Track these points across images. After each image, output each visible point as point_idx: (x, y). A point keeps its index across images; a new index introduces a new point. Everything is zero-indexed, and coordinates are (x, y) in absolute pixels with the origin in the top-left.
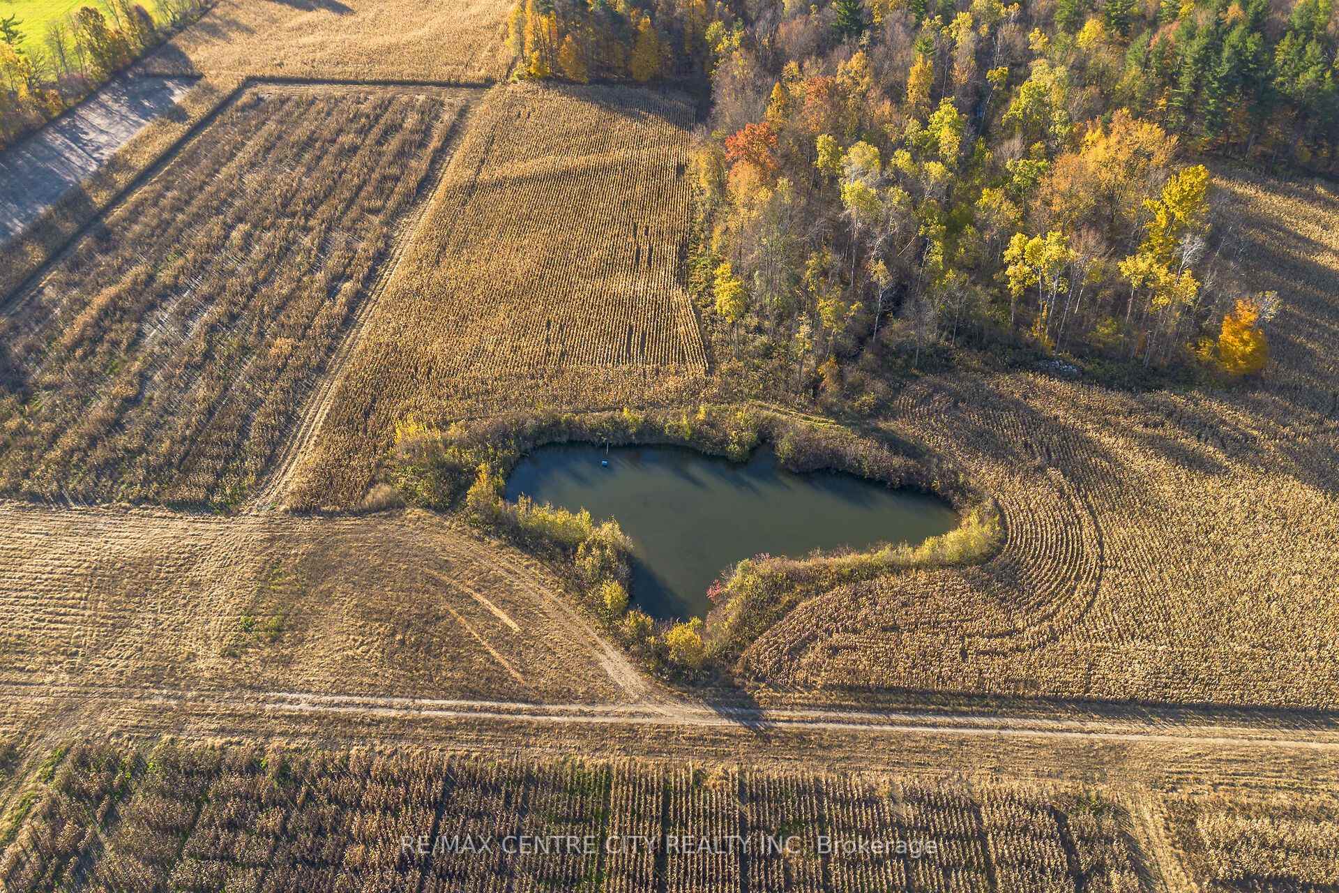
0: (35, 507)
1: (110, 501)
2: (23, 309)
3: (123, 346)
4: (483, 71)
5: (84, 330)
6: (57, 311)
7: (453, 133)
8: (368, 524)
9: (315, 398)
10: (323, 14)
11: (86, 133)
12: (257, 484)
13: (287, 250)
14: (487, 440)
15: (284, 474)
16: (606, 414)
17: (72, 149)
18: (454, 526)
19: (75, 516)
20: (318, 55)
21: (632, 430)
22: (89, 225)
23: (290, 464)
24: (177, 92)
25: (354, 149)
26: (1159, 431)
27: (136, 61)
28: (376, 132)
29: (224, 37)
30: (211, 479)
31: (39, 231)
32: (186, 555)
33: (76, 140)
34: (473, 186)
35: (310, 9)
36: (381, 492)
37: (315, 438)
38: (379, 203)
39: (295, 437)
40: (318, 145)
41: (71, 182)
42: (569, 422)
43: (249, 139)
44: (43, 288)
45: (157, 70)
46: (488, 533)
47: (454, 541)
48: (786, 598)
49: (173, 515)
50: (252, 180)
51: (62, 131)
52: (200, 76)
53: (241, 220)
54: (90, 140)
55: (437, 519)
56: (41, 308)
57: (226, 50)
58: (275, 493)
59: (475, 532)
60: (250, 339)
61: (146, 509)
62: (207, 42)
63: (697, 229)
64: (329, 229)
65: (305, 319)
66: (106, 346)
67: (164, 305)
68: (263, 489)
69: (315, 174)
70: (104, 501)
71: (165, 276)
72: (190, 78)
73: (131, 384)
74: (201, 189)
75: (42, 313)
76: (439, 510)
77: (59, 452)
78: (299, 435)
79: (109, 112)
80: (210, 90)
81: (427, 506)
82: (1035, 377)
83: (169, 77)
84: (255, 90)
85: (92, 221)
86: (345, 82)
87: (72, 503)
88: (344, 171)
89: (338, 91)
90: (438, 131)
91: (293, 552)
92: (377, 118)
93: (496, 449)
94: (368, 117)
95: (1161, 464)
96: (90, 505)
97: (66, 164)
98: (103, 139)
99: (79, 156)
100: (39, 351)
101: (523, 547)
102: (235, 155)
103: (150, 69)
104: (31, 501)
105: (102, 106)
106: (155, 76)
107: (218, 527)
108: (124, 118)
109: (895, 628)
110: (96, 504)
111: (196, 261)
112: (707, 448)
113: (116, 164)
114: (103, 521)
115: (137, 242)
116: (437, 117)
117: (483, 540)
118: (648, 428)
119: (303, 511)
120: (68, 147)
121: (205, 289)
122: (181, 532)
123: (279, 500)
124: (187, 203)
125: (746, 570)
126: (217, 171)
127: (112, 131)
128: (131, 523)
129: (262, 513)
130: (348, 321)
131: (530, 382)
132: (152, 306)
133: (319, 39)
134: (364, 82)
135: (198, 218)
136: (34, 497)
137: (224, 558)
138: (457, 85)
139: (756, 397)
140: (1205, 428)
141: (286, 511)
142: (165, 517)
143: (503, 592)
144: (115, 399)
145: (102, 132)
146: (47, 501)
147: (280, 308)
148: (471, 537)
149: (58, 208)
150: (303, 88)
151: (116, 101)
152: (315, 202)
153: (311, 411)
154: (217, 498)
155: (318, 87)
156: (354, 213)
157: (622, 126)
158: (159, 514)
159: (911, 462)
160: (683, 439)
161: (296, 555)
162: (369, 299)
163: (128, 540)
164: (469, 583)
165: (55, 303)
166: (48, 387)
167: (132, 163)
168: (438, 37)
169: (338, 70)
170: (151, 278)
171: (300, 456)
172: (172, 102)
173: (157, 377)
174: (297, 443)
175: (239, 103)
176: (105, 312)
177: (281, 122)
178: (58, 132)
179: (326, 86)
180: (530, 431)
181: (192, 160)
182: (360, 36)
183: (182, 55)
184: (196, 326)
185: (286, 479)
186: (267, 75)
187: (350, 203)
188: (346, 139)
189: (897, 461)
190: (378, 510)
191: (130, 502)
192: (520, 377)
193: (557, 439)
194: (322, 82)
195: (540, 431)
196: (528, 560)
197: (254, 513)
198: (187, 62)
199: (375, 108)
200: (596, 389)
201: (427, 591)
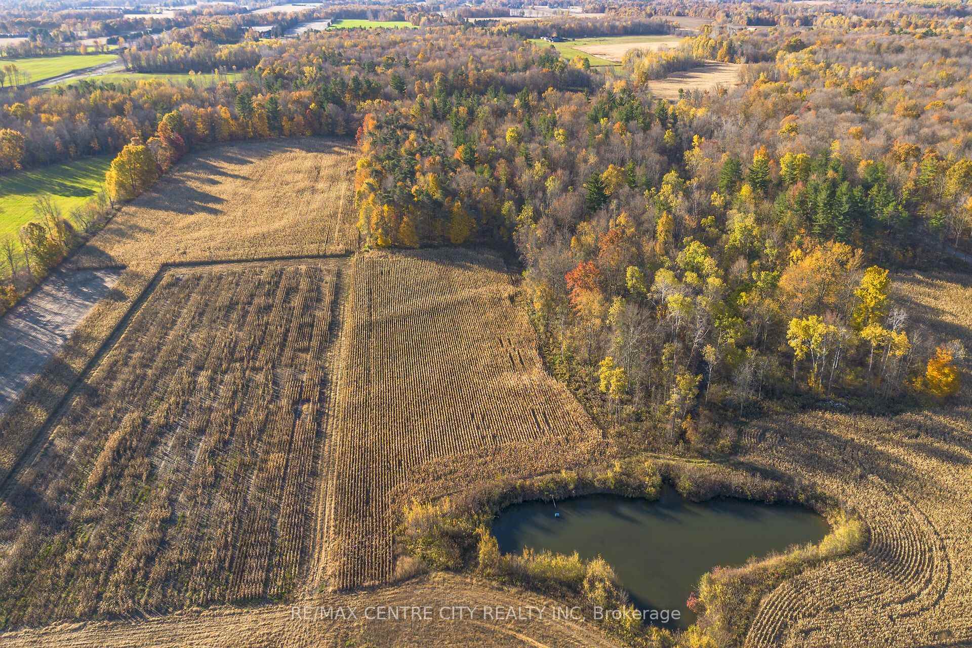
0: (116, 625)
1: (181, 608)
2: (41, 460)
3: (144, 478)
4: (341, 246)
5: (106, 469)
6: (72, 456)
7: (338, 290)
8: (405, 592)
9: (319, 497)
10: (201, 216)
11: (44, 317)
12: (300, 573)
13: (247, 385)
14: (471, 509)
15: (318, 561)
16: (548, 477)
17: (35, 329)
18: (474, 581)
19: (155, 626)
20: (212, 244)
21: (572, 486)
22: (75, 386)
23: (320, 552)
24: (107, 279)
25: (268, 308)
26: (919, 440)
27: (65, 260)
28: (280, 294)
29: (131, 237)
30: (261, 575)
31: (33, 395)
32: (266, 643)
33: (37, 322)
34: (371, 324)
35: (192, 213)
36: (405, 564)
37: (332, 528)
38: (306, 344)
39: (315, 530)
40: (240, 307)
41: (45, 354)
42: (522, 487)
43: (183, 308)
44: (53, 440)
45: (87, 265)
46: (503, 583)
47: (481, 594)
48: (750, 599)
49: (239, 611)
50: (197, 338)
51: (20, 316)
52: (124, 267)
53: (200, 368)
54: (48, 321)
55: (458, 578)
56: (56, 456)
57: (137, 246)
58: (318, 578)
59: (494, 583)
60: (247, 459)
61: (215, 609)
62: (119, 242)
63: (543, 337)
64: (273, 367)
65: (286, 437)
66: (129, 480)
67: (163, 441)
68: (306, 576)
69: (246, 328)
70: (175, 609)
71: (157, 418)
72: (117, 269)
73: (162, 507)
74: (159, 349)
75: (59, 461)
76: (457, 570)
77: (122, 574)
78: (318, 528)
79: (56, 299)
80: (136, 276)
81: (447, 569)
82: (823, 413)
83: (97, 269)
84: (171, 273)
85: (77, 382)
86: (239, 261)
87: (147, 616)
88: (267, 323)
89: (238, 268)
90: (327, 290)
91: (355, 624)
92: (277, 284)
93: (478, 515)
94: (269, 283)
95: (934, 462)
96: (165, 614)
97: (35, 341)
98: (59, 319)
99: (43, 334)
100: (71, 492)
101: (536, 590)
102: (176, 321)
103: (80, 265)
104: (110, 620)
105: (48, 294)
106: (85, 269)
107: (283, 614)
108: (70, 302)
109: (837, 608)
110: (170, 613)
111: (178, 404)
112: (630, 493)
113: (77, 336)
114: (180, 626)
115: (122, 395)
116: (321, 280)
117: (502, 590)
118: (582, 483)
119: (349, 589)
120: (31, 328)
121: (193, 424)
122: (252, 624)
123: (324, 583)
124: (152, 360)
125: (711, 582)
126: (166, 334)
127: (64, 312)
128: (206, 624)
129: (315, 597)
130: (320, 434)
131: (480, 460)
132: (154, 443)
133: (207, 233)
134: (253, 260)
135: (164, 371)
136: (111, 616)
137: (299, 640)
138: (325, 256)
139: (645, 450)
140: (944, 434)
141: (335, 592)
142: (234, 614)
143: (538, 629)
144: (155, 522)
145: (56, 314)
146: (125, 618)
147: (261, 431)
148: (492, 588)
149: (45, 376)
150: (207, 268)
151: (59, 290)
152: (254, 349)
153: (320, 507)
154: (274, 591)
155: (220, 266)
156: (288, 353)
157: (457, 274)
158: (228, 612)
159: (777, 484)
160: (609, 487)
161: (358, 627)
162: (328, 415)
163: (210, 640)
164: (509, 626)
165: (69, 451)
166: (88, 521)
167: (95, 334)
168: (296, 225)
169: (231, 253)
170: (145, 422)
171: (325, 545)
172: (106, 287)
173: (182, 498)
174: (319, 536)
175: (163, 282)
176: (118, 453)
177: (203, 293)
178: (18, 317)
179: (224, 265)
180: (496, 498)
181: (141, 328)
182: (237, 228)
183: (102, 253)
184: (197, 454)
185: (322, 565)
186: (177, 261)
187: (283, 346)
188: (260, 301)
189: (768, 484)
190: (408, 579)
191: (198, 605)
192: (471, 458)
193: (515, 501)
194: (221, 262)
195: (504, 497)
196: (545, 600)
197: (308, 597)
198: (110, 258)
199: (272, 277)
200: (530, 459)
201: (479, 639)
